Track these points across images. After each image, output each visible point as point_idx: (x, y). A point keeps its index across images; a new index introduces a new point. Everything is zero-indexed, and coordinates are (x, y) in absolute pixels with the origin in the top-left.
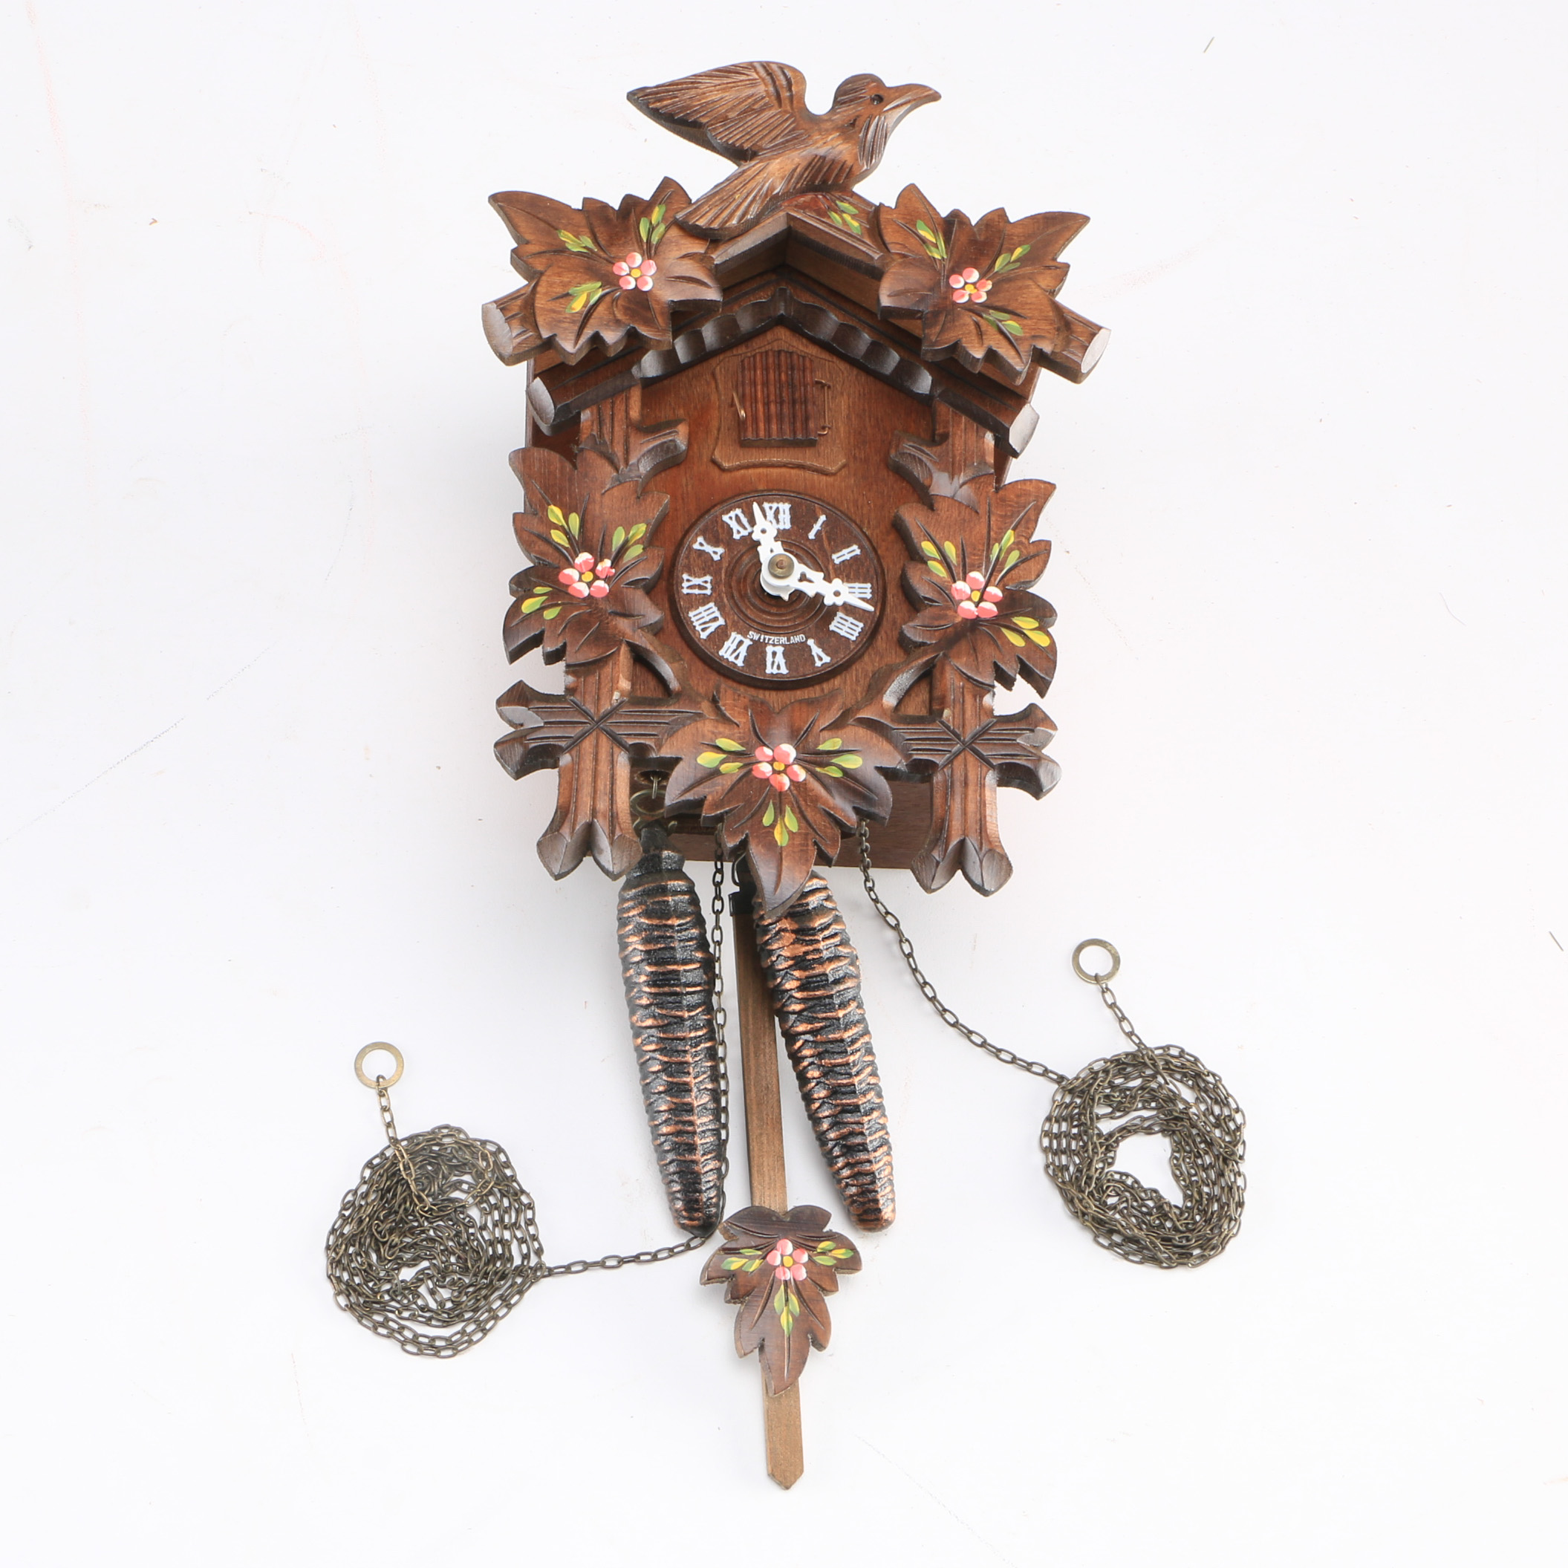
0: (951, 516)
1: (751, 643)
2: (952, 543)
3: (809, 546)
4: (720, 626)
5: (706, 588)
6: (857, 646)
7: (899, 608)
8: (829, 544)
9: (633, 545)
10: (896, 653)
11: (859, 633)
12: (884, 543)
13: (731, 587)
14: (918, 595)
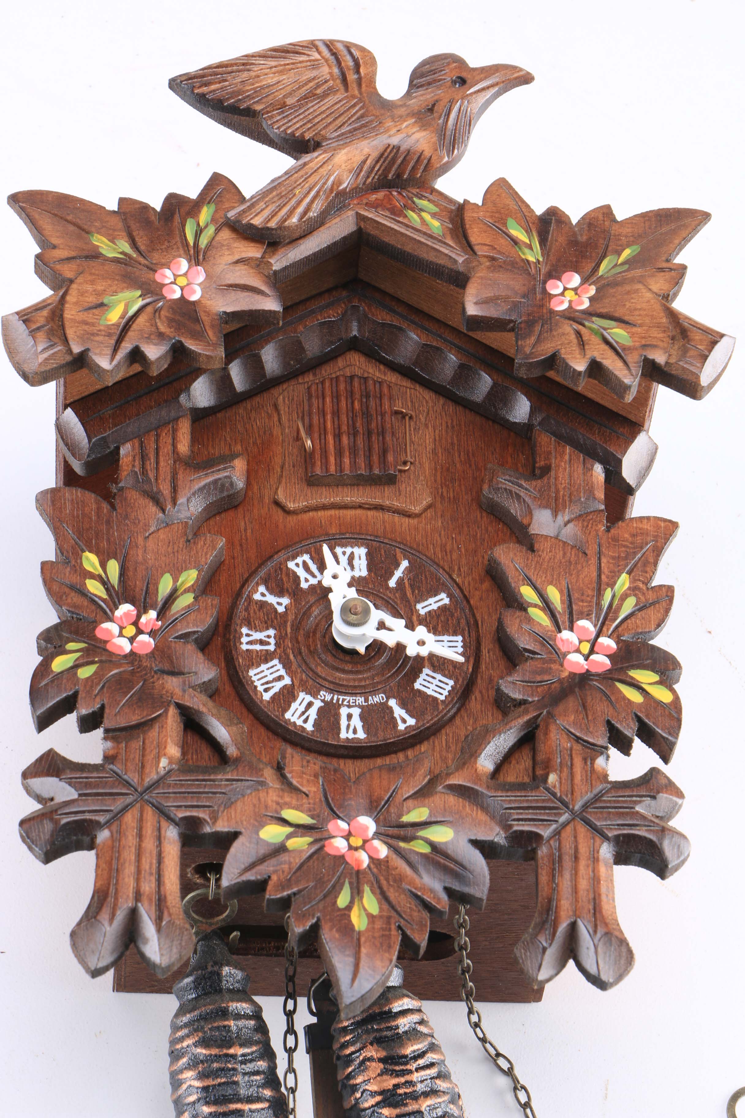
0: (555, 557)
1: (323, 704)
2: (557, 588)
3: (389, 595)
4: (286, 685)
5: (268, 644)
6: (447, 706)
7: (496, 664)
8: (413, 592)
9: (182, 594)
10: (493, 715)
11: (449, 692)
12: (477, 593)
13: (298, 642)
14: (516, 646)
